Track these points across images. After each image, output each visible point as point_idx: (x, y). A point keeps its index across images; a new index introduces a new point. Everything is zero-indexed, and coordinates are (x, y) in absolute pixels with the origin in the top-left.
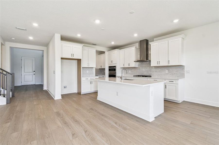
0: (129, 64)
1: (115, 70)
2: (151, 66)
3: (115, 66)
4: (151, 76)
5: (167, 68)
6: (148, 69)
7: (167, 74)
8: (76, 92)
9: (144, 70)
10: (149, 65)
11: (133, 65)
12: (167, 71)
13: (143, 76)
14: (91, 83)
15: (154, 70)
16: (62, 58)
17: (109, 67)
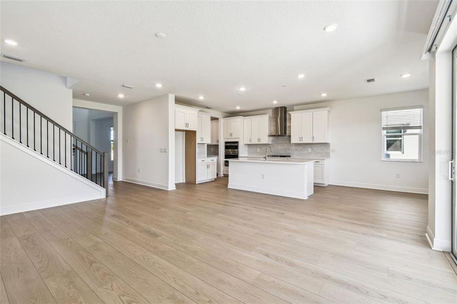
0: (259, 140)
1: (237, 147)
2: (292, 142)
3: (237, 142)
4: (290, 156)
5: (311, 146)
6: (286, 146)
7: (310, 153)
8: (183, 181)
9: (281, 148)
10: (288, 142)
11: (266, 140)
12: (310, 150)
13: (281, 156)
14: (208, 167)
15: (294, 148)
16: (176, 130)
17: (226, 143)
